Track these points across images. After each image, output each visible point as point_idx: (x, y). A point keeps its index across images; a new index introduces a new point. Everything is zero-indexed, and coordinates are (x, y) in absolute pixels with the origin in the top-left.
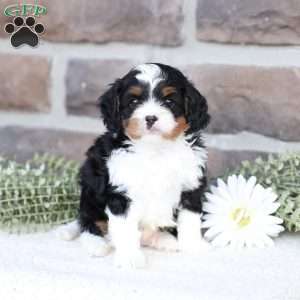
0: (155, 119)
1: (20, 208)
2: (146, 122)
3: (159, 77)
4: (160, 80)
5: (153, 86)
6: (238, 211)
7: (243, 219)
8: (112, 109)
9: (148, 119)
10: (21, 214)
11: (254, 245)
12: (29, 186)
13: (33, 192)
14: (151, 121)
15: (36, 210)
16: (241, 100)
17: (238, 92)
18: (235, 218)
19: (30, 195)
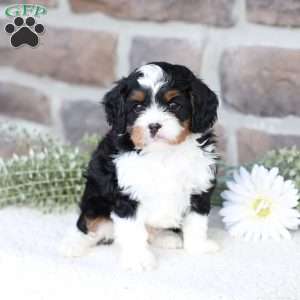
0: (158, 126)
1: (52, 190)
2: (148, 130)
3: (161, 80)
4: (162, 84)
5: (155, 90)
6: (259, 201)
7: (262, 210)
8: (117, 109)
9: (151, 127)
10: (54, 196)
11: (270, 238)
12: (61, 169)
13: (64, 175)
14: (155, 129)
15: (69, 192)
16: (285, 84)
17: (284, 76)
18: (255, 208)
19: (60, 177)
